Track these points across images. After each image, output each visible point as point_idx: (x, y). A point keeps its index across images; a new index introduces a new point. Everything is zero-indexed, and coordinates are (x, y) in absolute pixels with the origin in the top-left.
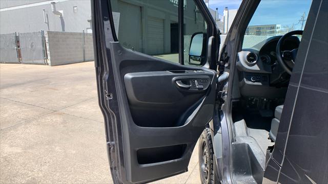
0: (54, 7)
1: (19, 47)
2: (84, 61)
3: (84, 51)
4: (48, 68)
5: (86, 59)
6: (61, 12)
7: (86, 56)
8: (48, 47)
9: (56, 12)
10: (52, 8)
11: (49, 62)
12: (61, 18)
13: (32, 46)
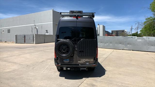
0: (35, 26)
1: (25, 38)
2: (44, 43)
3: (45, 40)
4: (34, 45)
5: (45, 42)
6: (37, 28)
7: (45, 41)
8: (35, 39)
9: (35, 28)
10: (34, 27)
11: (34, 43)
12: (37, 29)
13: (29, 38)
